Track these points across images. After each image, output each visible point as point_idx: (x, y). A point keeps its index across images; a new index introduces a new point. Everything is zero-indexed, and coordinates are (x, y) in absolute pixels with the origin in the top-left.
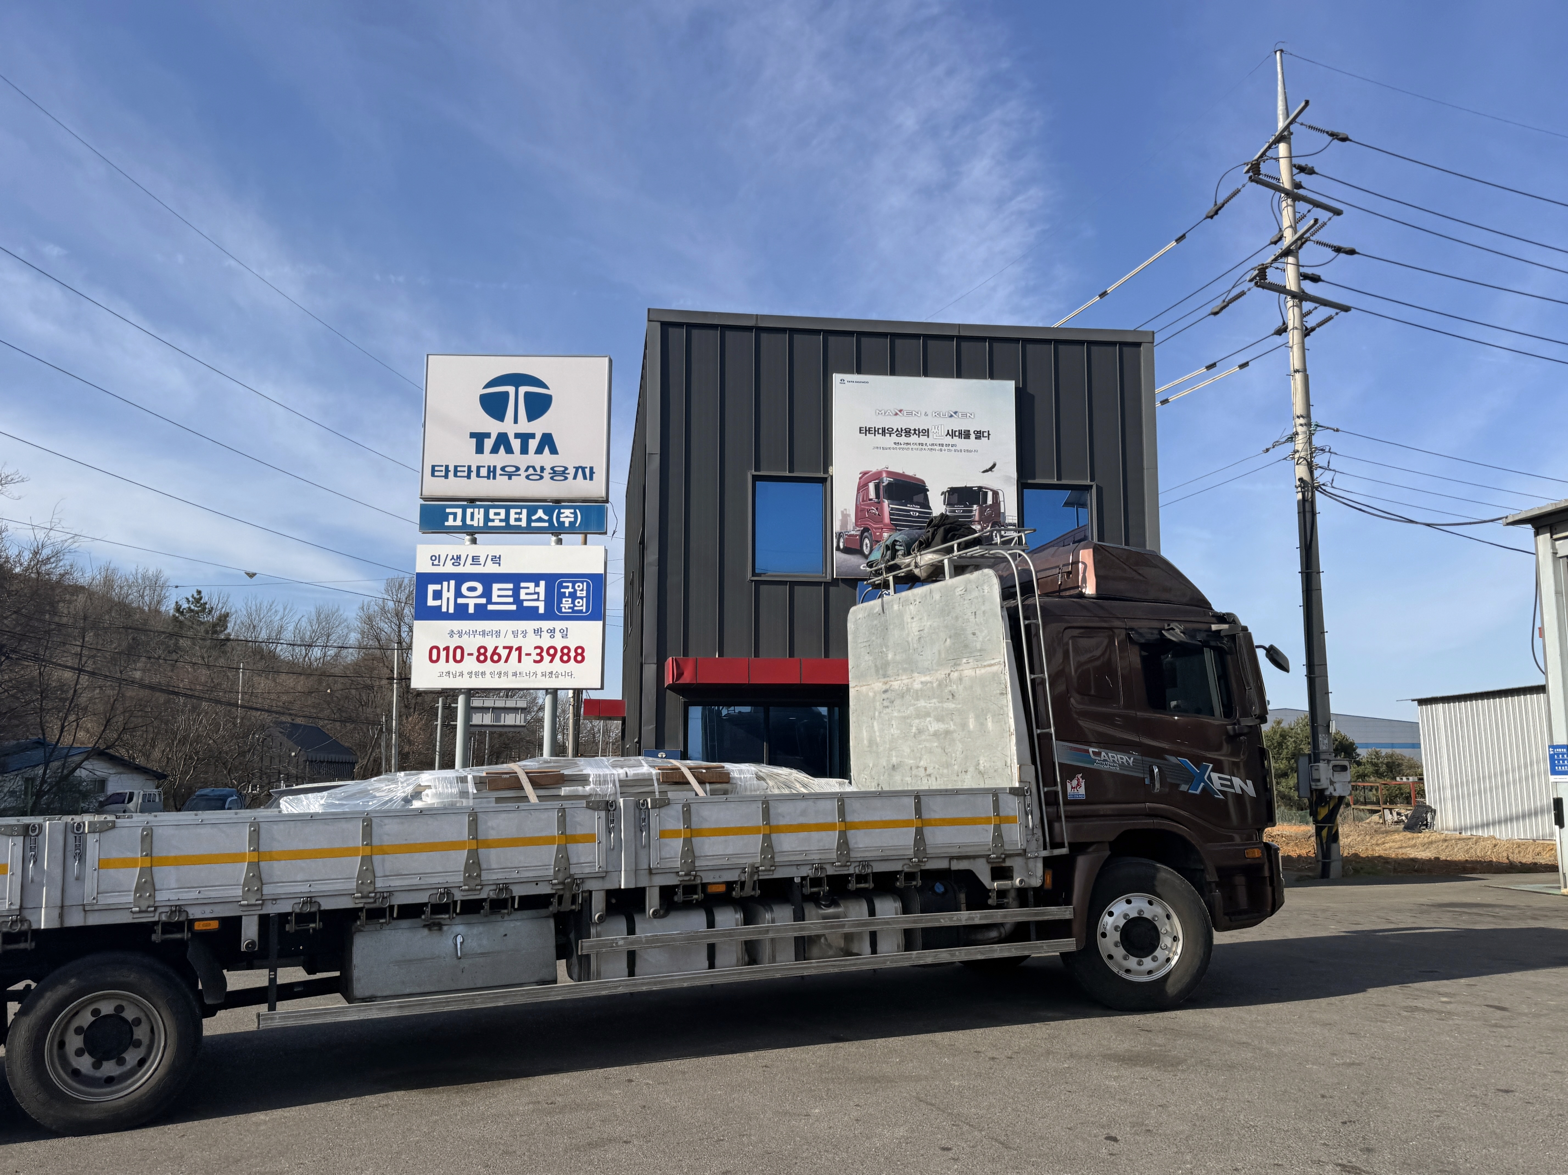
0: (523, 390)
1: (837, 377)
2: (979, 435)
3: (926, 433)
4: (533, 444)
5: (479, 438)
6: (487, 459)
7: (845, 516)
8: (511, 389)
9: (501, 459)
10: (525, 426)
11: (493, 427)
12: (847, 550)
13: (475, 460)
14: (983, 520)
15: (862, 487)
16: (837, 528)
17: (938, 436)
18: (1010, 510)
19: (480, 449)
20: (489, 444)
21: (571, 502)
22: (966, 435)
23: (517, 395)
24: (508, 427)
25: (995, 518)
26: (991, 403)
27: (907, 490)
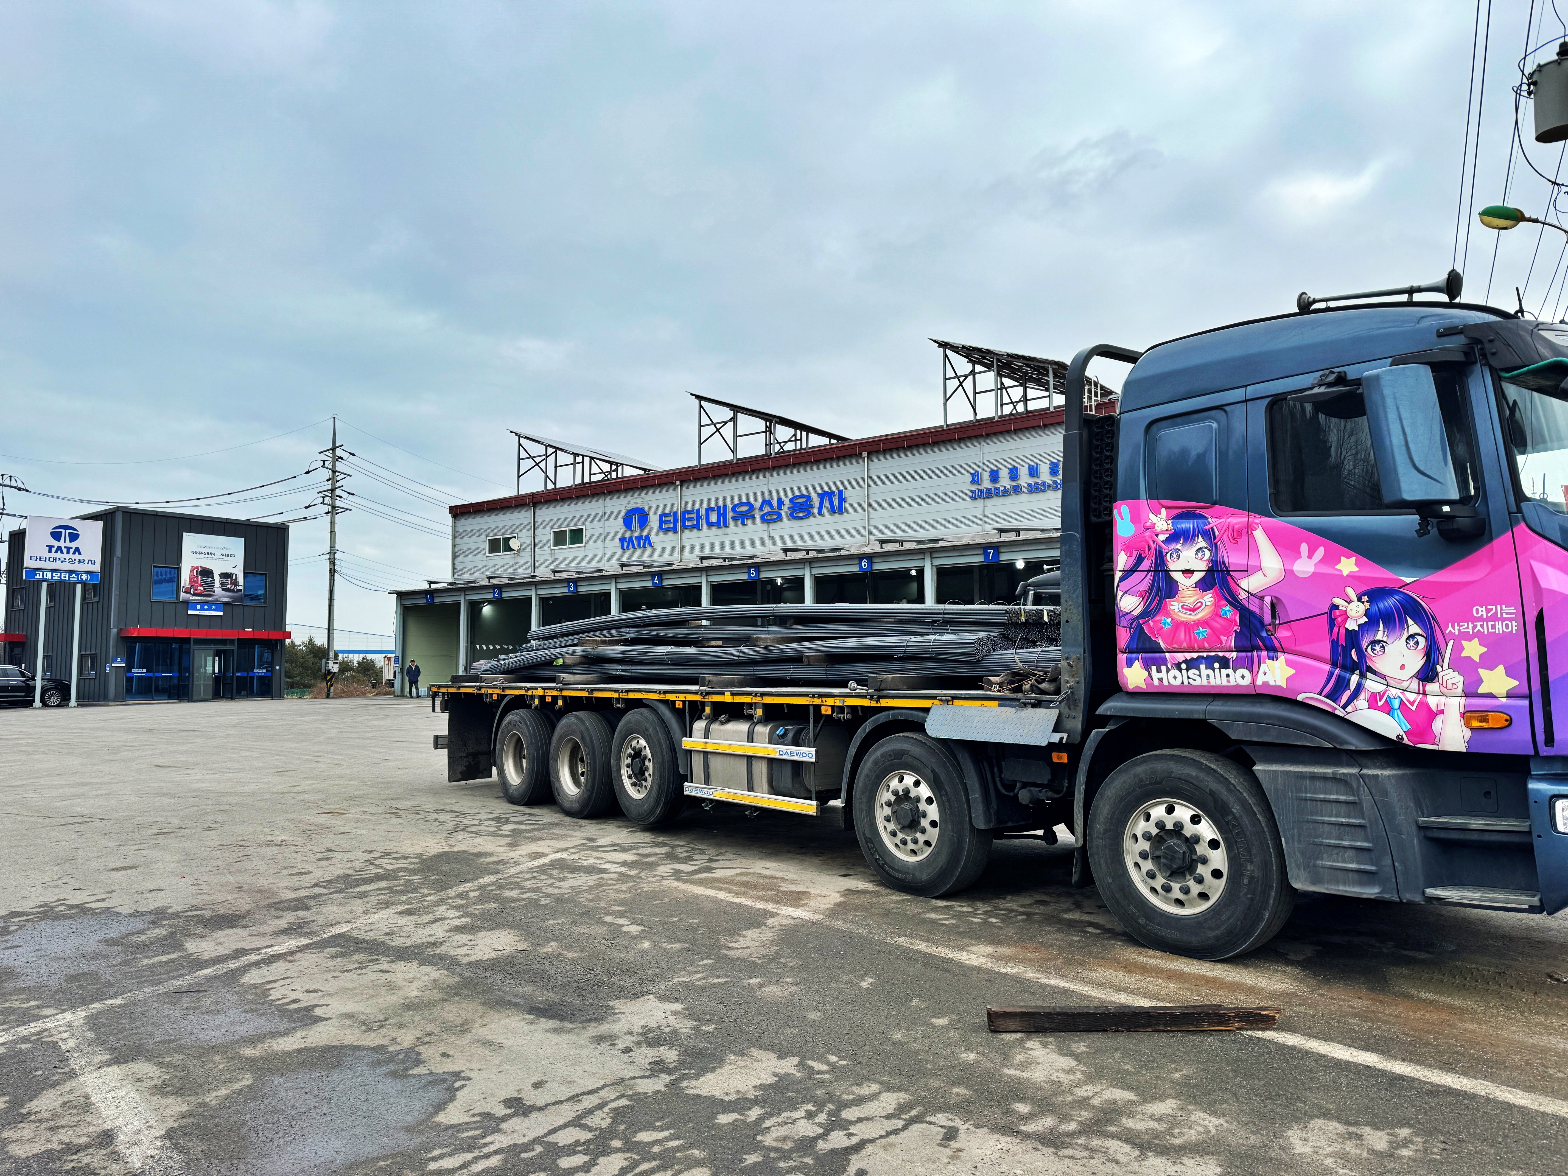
0: (68, 531)
1: (184, 534)
2: (232, 556)
3: (214, 554)
4: (72, 551)
5: (50, 547)
6: (53, 555)
7: (185, 581)
8: (63, 531)
9: (59, 555)
10: (68, 544)
11: (56, 544)
12: (185, 592)
13: (48, 555)
14: (232, 583)
15: (192, 571)
16: (182, 585)
17: (218, 556)
18: (241, 580)
19: (50, 551)
20: (54, 550)
21: (85, 572)
22: (228, 555)
23: (65, 534)
24: (61, 544)
25: (235, 583)
26: (236, 546)
27: (207, 573)
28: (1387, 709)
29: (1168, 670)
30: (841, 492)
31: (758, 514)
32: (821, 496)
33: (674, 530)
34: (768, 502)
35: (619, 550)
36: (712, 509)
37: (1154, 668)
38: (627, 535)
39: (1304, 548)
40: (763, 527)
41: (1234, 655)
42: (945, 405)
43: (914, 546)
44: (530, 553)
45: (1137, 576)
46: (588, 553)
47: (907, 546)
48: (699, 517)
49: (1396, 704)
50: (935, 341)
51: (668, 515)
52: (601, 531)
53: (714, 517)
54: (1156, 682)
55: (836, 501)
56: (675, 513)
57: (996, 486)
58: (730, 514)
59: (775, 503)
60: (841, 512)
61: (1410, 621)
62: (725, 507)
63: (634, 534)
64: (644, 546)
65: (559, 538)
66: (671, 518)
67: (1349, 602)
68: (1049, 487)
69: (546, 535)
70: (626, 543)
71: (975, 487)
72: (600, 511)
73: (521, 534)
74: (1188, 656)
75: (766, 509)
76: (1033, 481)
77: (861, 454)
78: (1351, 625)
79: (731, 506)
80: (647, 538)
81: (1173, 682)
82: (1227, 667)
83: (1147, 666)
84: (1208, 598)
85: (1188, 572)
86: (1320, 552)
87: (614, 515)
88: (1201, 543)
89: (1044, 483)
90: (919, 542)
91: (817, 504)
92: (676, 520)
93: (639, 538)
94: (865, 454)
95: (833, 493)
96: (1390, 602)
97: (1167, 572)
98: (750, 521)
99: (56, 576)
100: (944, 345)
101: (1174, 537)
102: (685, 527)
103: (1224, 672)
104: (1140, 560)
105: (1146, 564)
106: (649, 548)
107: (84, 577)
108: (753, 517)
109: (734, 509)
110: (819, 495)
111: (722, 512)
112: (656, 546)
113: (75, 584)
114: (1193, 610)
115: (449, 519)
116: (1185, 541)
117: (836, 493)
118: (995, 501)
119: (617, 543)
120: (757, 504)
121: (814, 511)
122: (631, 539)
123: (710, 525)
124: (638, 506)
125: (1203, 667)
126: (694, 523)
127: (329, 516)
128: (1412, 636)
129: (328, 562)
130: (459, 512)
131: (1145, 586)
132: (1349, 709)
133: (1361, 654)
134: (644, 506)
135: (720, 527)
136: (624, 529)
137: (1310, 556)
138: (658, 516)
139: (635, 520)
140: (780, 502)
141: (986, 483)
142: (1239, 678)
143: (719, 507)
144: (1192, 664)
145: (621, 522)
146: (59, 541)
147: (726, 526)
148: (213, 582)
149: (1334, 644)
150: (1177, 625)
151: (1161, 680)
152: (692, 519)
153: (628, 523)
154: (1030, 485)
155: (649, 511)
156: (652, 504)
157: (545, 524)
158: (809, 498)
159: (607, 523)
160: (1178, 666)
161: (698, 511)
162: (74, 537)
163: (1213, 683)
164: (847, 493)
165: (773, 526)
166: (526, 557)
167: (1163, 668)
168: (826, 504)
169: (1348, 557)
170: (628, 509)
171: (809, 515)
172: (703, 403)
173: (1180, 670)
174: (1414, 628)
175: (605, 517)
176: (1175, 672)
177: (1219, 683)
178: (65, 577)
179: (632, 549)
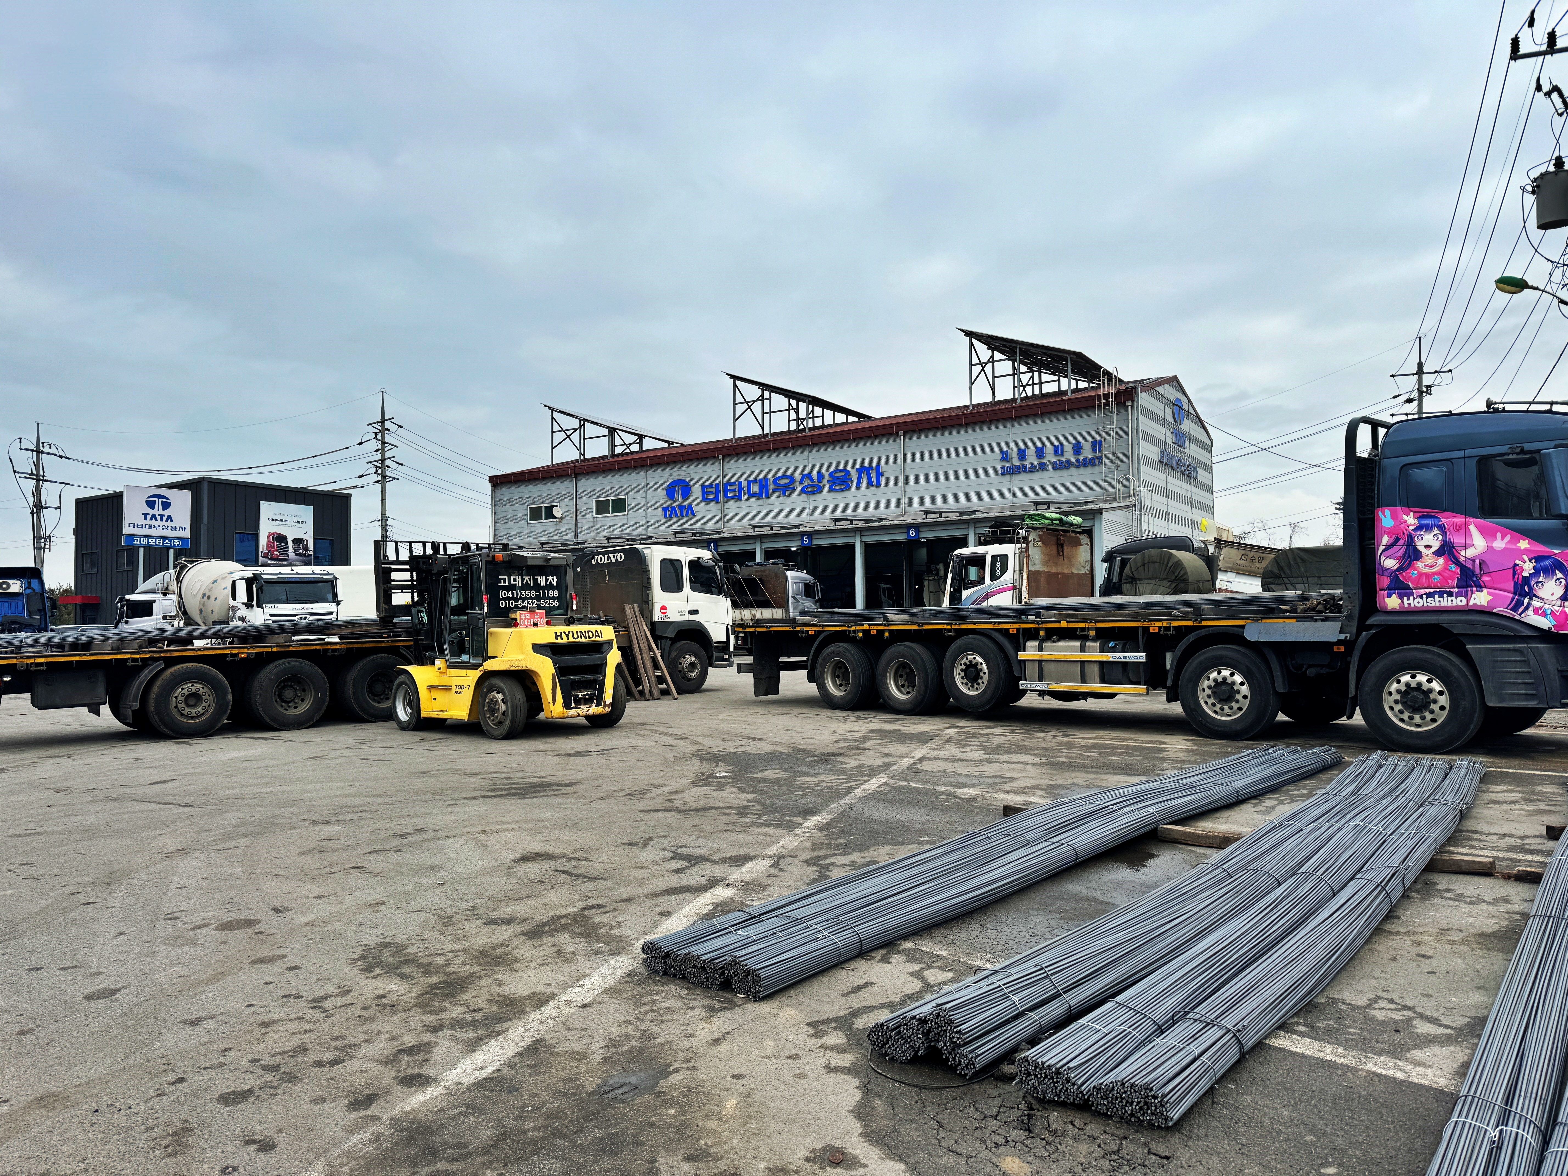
0: (161, 500)
1: (261, 502)
2: (303, 522)
3: (288, 521)
4: (165, 518)
5: (146, 515)
6: (148, 522)
7: (263, 546)
8: (157, 500)
9: (153, 522)
10: (161, 512)
11: (151, 512)
12: (264, 557)
13: (145, 522)
14: (303, 548)
15: (269, 537)
16: (261, 550)
17: (291, 522)
18: (311, 546)
19: (146, 519)
20: (149, 517)
21: (178, 538)
22: (299, 522)
24: (155, 512)
25: (306, 548)
26: (306, 513)
27: (282, 539)
28: (1544, 614)
29: (1414, 599)
30: (878, 467)
31: (798, 486)
32: (860, 471)
33: (716, 500)
34: (808, 476)
35: (662, 518)
36: (754, 482)
37: (1405, 598)
38: (670, 504)
39: (1499, 535)
40: (804, 498)
41: (1456, 590)
42: (971, 388)
43: (956, 517)
44: (572, 520)
45: (1395, 549)
46: (631, 521)
47: (947, 517)
48: (741, 489)
49: (1549, 612)
50: (963, 331)
51: (711, 486)
52: (643, 501)
53: (755, 489)
54: (1406, 605)
55: (873, 476)
56: (718, 485)
57: (1025, 463)
58: (771, 487)
59: (815, 477)
60: (879, 485)
61: (1557, 572)
62: (766, 480)
63: (676, 504)
64: (687, 515)
65: (602, 507)
66: (714, 490)
67: (1525, 562)
68: (1072, 464)
69: (588, 504)
70: (668, 512)
71: (1004, 464)
72: (643, 482)
73: (563, 503)
74: (1427, 591)
75: (807, 482)
76: (1058, 459)
77: (897, 433)
78: (1525, 574)
79: (772, 479)
80: (690, 507)
81: (1417, 605)
82: (1452, 596)
83: (1401, 597)
84: (1441, 561)
85: (1428, 547)
86: (1508, 537)
87: (655, 487)
88: (1436, 531)
89: (1067, 461)
90: (961, 514)
91: (855, 478)
92: (718, 492)
93: (681, 508)
94: (901, 433)
95: (871, 468)
96: (1547, 562)
97: (1415, 547)
98: (790, 493)
99: (152, 542)
100: (969, 334)
101: (1419, 528)
102: (727, 498)
103: (1450, 599)
104: (1397, 540)
105: (1401, 542)
106: (691, 517)
107: (176, 542)
108: (794, 489)
109: (775, 481)
110: (857, 470)
111: (763, 484)
112: (698, 515)
113: (168, 549)
114: (1431, 567)
115: (488, 488)
116: (1426, 530)
117: (874, 467)
118: (1022, 477)
119: (660, 512)
120: (798, 477)
121: (853, 484)
122: (673, 508)
123: (751, 496)
124: (680, 478)
125: (1436, 596)
126: (736, 494)
127: (379, 485)
128: (1558, 579)
129: (380, 528)
130: (498, 482)
131: (1400, 553)
132: (1523, 615)
133: (1530, 588)
134: (687, 478)
135: (761, 498)
136: (666, 499)
137: (1502, 539)
138: (700, 488)
139: (678, 490)
140: (820, 476)
141: (1015, 461)
142: (1459, 602)
143: (760, 480)
144: (1429, 595)
145: (664, 492)
146: (153, 509)
147: (767, 497)
148: (287, 547)
149: (1516, 584)
150: (1421, 575)
151: (1409, 604)
152: (734, 490)
153: (670, 492)
154: (1055, 463)
155: (690, 482)
156: (694, 476)
157: (586, 494)
158: (847, 472)
159: (649, 494)
160: (1421, 597)
161: (740, 483)
162: (166, 505)
163: (1442, 604)
164: (884, 468)
165: (812, 498)
166: (568, 524)
167: (1411, 598)
168: (864, 478)
169: (1524, 540)
170: (671, 481)
171: (847, 488)
172: (737, 382)
173: (1422, 598)
174: (1559, 575)
175: (647, 487)
176: (1420, 600)
177: (1446, 604)
178: (159, 542)
179: (674, 518)
